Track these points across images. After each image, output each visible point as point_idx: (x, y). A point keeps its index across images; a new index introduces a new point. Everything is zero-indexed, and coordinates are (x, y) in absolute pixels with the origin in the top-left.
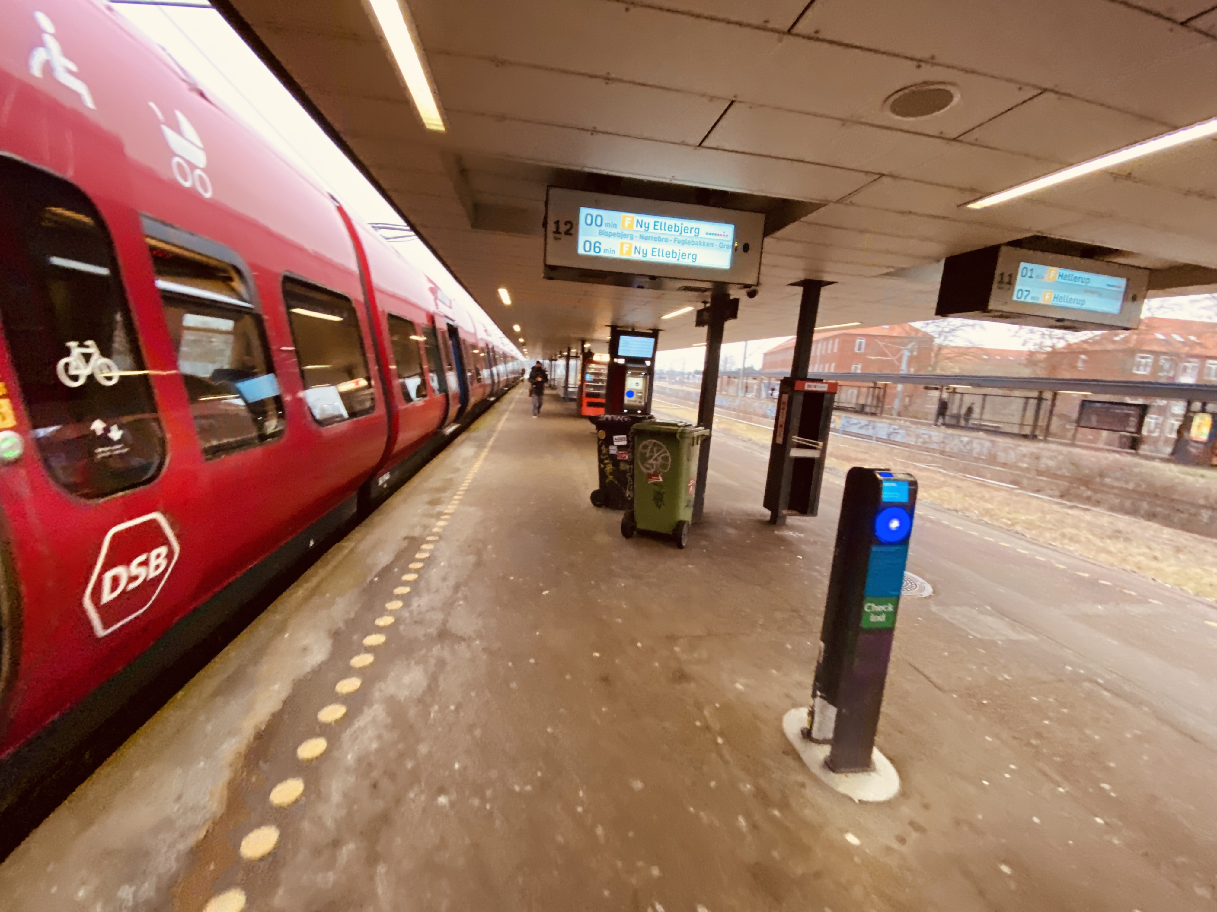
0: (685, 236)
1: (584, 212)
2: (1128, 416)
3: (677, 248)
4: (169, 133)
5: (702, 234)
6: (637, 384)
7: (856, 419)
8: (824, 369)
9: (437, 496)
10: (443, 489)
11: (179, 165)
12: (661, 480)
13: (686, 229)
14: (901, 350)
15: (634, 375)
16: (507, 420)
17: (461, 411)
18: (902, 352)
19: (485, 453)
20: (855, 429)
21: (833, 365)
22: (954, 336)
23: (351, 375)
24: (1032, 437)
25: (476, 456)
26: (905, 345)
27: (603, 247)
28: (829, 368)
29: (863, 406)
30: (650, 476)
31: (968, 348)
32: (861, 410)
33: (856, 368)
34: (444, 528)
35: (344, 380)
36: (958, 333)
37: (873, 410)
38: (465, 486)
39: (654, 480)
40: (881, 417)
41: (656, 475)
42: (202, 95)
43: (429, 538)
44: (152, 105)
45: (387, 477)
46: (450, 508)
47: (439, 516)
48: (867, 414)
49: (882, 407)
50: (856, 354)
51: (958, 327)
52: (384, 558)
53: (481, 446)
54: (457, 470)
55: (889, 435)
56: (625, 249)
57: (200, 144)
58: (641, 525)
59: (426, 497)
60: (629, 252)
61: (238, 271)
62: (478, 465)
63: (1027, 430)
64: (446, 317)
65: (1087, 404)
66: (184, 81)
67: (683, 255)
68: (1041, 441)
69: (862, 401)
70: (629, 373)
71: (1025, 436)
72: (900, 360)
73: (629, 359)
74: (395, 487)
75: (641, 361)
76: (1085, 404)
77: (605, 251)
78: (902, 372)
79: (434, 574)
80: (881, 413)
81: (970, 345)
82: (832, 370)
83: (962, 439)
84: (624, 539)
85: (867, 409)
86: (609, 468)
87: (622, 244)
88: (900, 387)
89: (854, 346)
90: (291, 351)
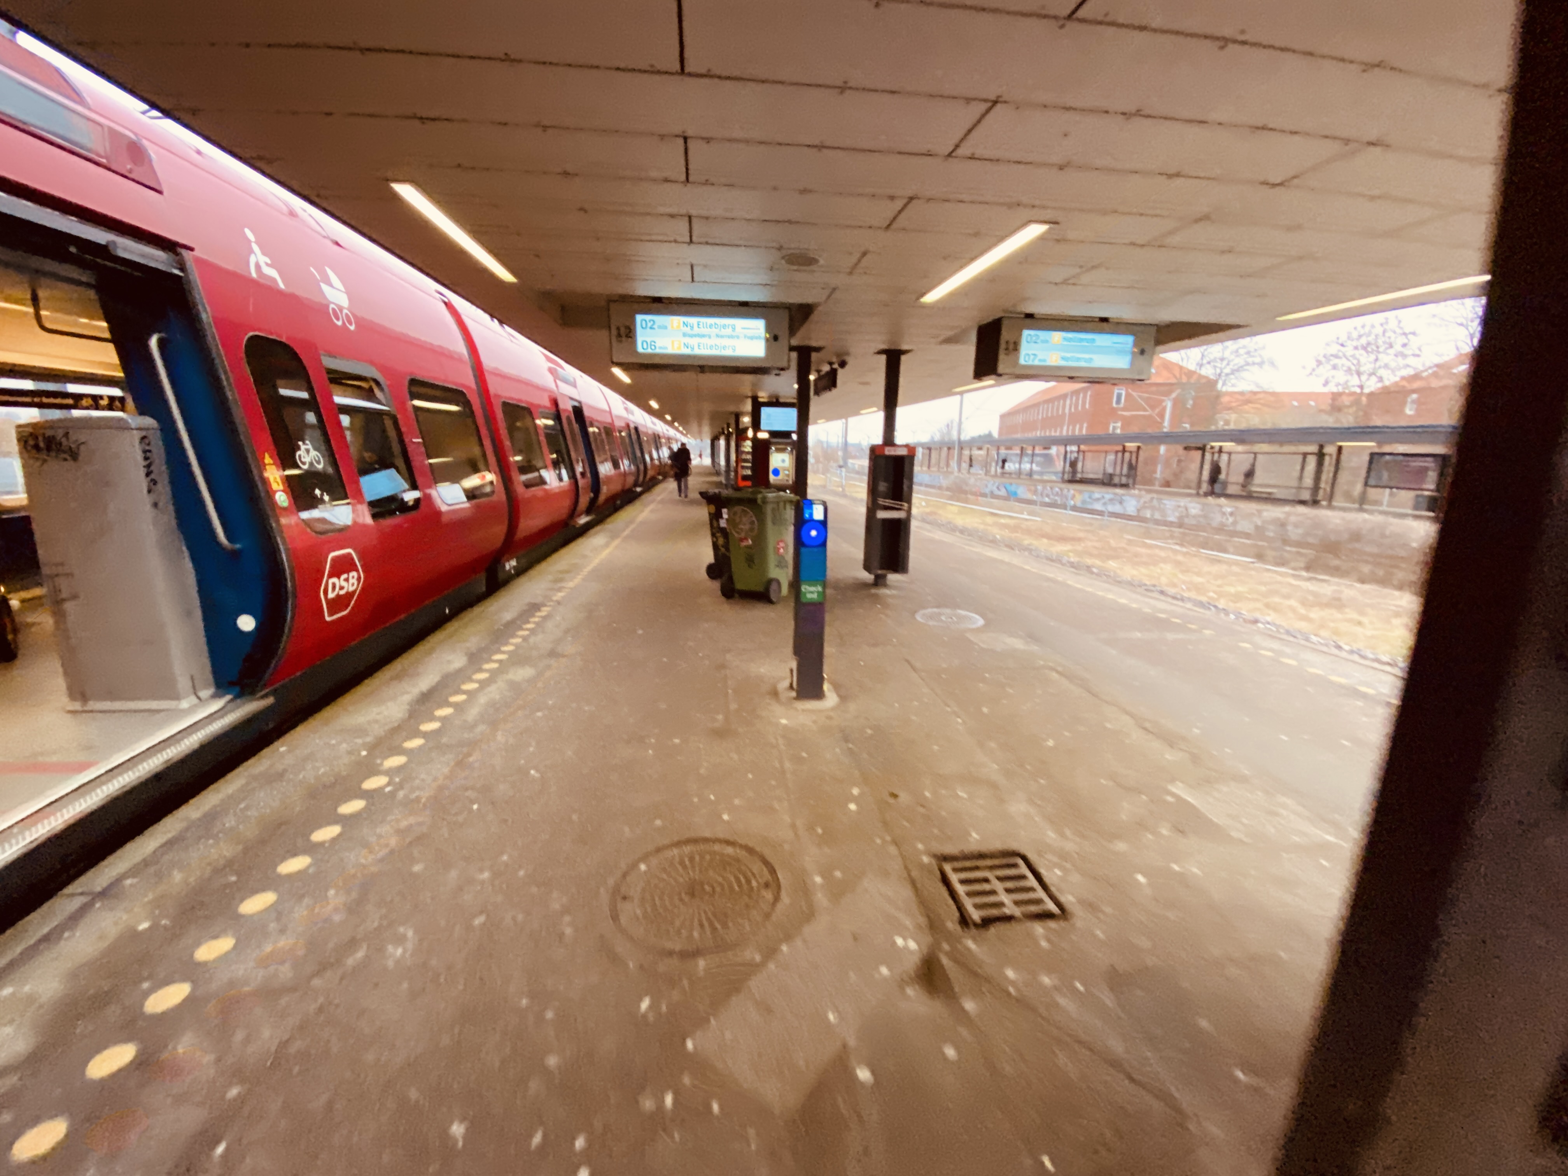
0: (724, 332)
1: (639, 318)
2: (1426, 469)
3: (719, 342)
4: (324, 287)
5: (738, 329)
6: (783, 461)
7: (1098, 492)
8: (1074, 430)
9: (561, 576)
10: (567, 572)
11: (334, 310)
12: (750, 542)
13: (724, 326)
14: (1163, 401)
15: (778, 450)
16: (652, 511)
17: (593, 501)
18: (1164, 404)
19: (617, 542)
20: (1098, 506)
21: (1085, 425)
22: (1236, 378)
23: (475, 469)
24: (1315, 503)
25: (607, 545)
26: (1167, 394)
27: (657, 345)
28: (1081, 429)
29: (1111, 476)
30: (742, 540)
31: (1255, 393)
32: (1107, 481)
33: (1114, 428)
34: (563, 597)
35: (466, 475)
36: (1244, 374)
37: (1124, 480)
38: (589, 568)
39: (744, 544)
40: (1134, 488)
41: (746, 539)
42: (337, 244)
43: (549, 604)
44: (312, 269)
45: (514, 563)
46: (571, 584)
47: (560, 590)
48: (1115, 486)
49: (1136, 475)
50: (1113, 409)
51: (1242, 367)
52: (508, 616)
53: (613, 537)
54: (585, 557)
55: (1138, 511)
56: (676, 345)
57: (343, 289)
58: (739, 585)
59: (550, 577)
60: (679, 348)
61: (378, 383)
62: (605, 553)
63: (1306, 495)
64: (572, 399)
65: (1376, 457)
66: (324, 237)
67: (724, 348)
68: (1323, 507)
69: (1110, 470)
70: (773, 448)
71: (1303, 502)
72: (1162, 415)
73: (774, 434)
74: (520, 572)
75: (786, 434)
76: (1374, 457)
77: (660, 348)
78: (1165, 430)
79: (549, 625)
80: (1134, 483)
81: (1256, 389)
82: (1084, 432)
83: (1224, 510)
84: (723, 599)
85: (1116, 480)
86: (721, 541)
87: (673, 342)
88: (1163, 449)
89: (1112, 398)
90: (419, 443)
